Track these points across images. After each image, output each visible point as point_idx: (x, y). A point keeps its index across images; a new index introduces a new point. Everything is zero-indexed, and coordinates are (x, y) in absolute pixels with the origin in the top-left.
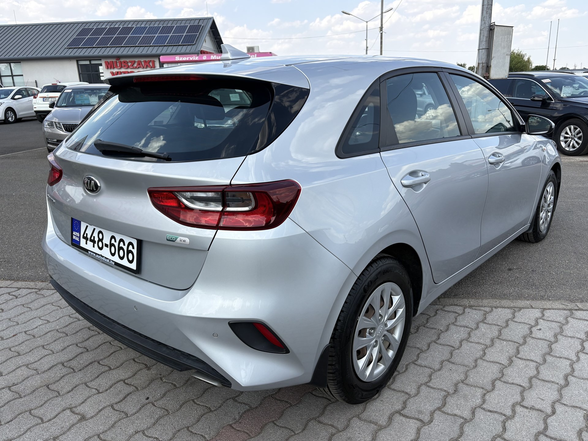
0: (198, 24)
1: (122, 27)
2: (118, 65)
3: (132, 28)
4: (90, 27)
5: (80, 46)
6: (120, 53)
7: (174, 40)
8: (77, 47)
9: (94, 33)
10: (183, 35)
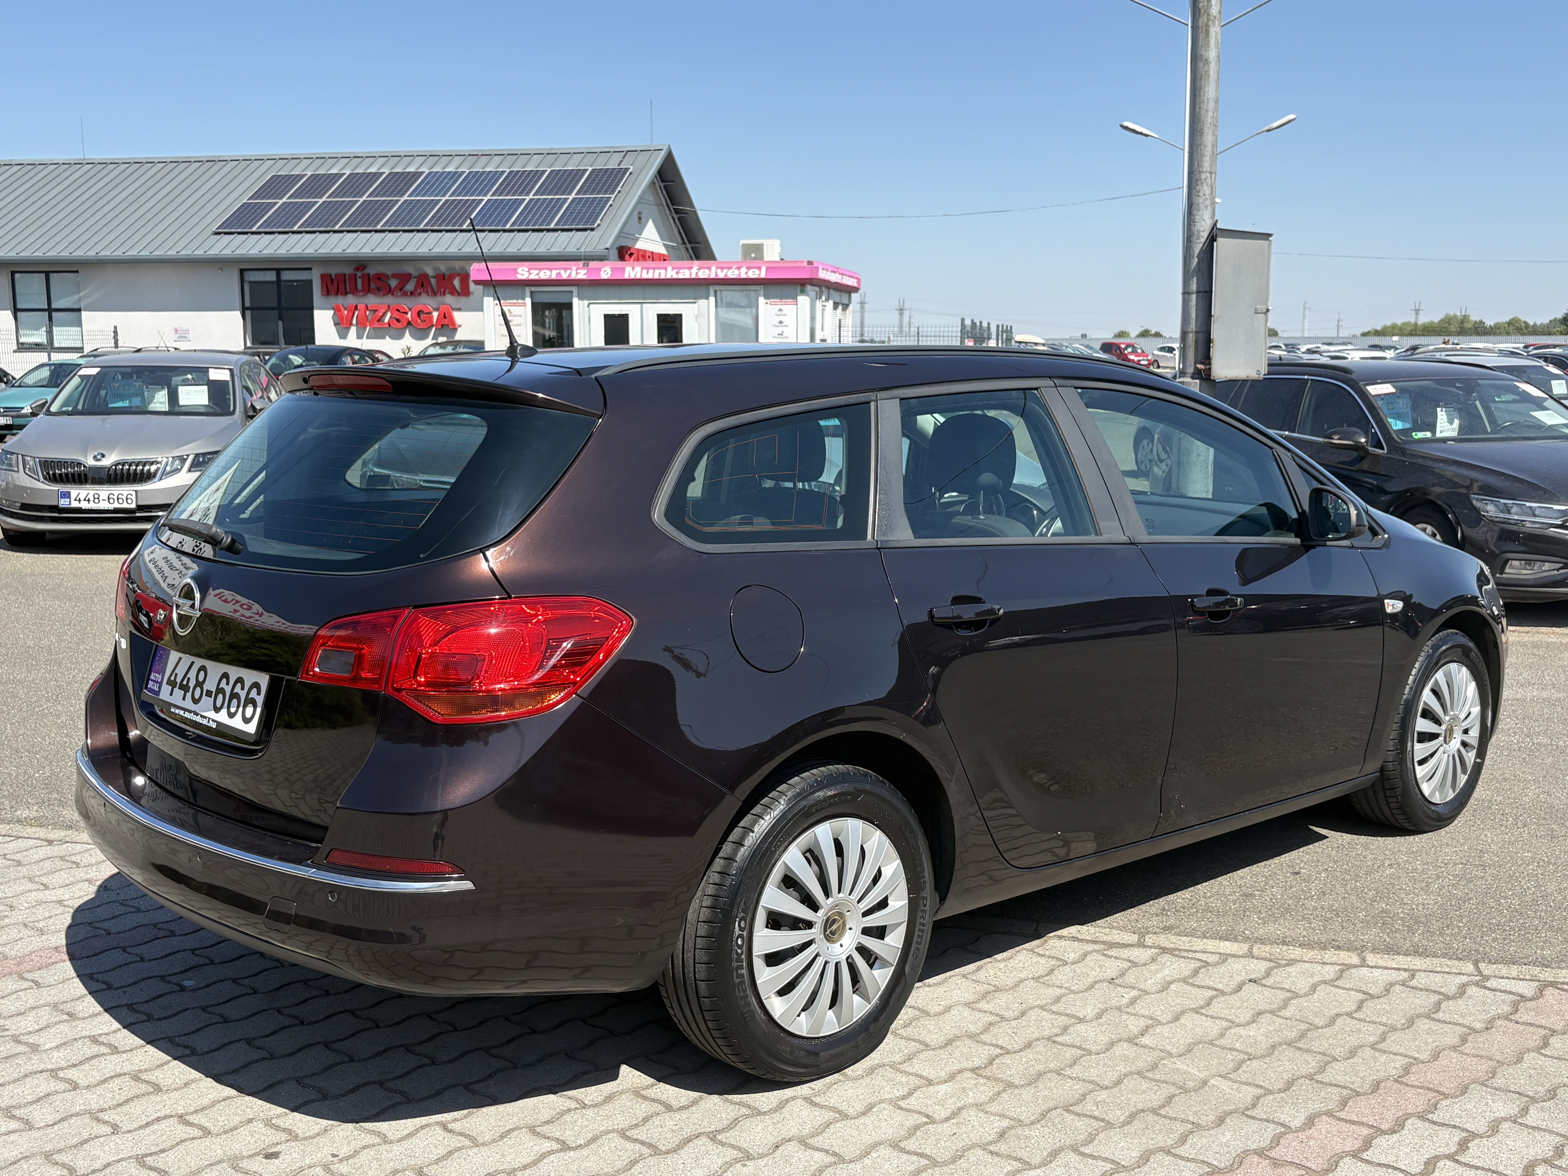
0: (619, 165)
1: (387, 172)
2: (360, 286)
3: (416, 175)
4: (296, 172)
5: (254, 229)
6: (366, 251)
7: (535, 214)
8: (246, 230)
9: (303, 190)
10: (566, 199)
